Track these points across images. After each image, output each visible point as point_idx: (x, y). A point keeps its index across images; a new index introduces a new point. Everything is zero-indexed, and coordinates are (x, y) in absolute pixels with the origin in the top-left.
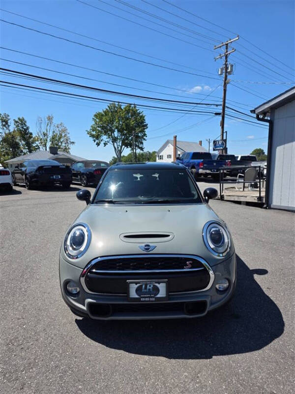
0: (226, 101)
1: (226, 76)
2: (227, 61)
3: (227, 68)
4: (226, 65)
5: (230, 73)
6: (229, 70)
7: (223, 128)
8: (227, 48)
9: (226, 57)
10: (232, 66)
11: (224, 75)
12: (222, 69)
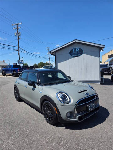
0: (19, 46)
1: (18, 37)
2: (18, 31)
3: (18, 34)
4: (18, 32)
5: (19, 36)
6: (19, 34)
7: (19, 55)
8: (17, 26)
9: (17, 29)
10: (20, 33)
11: (17, 36)
12: (16, 34)
